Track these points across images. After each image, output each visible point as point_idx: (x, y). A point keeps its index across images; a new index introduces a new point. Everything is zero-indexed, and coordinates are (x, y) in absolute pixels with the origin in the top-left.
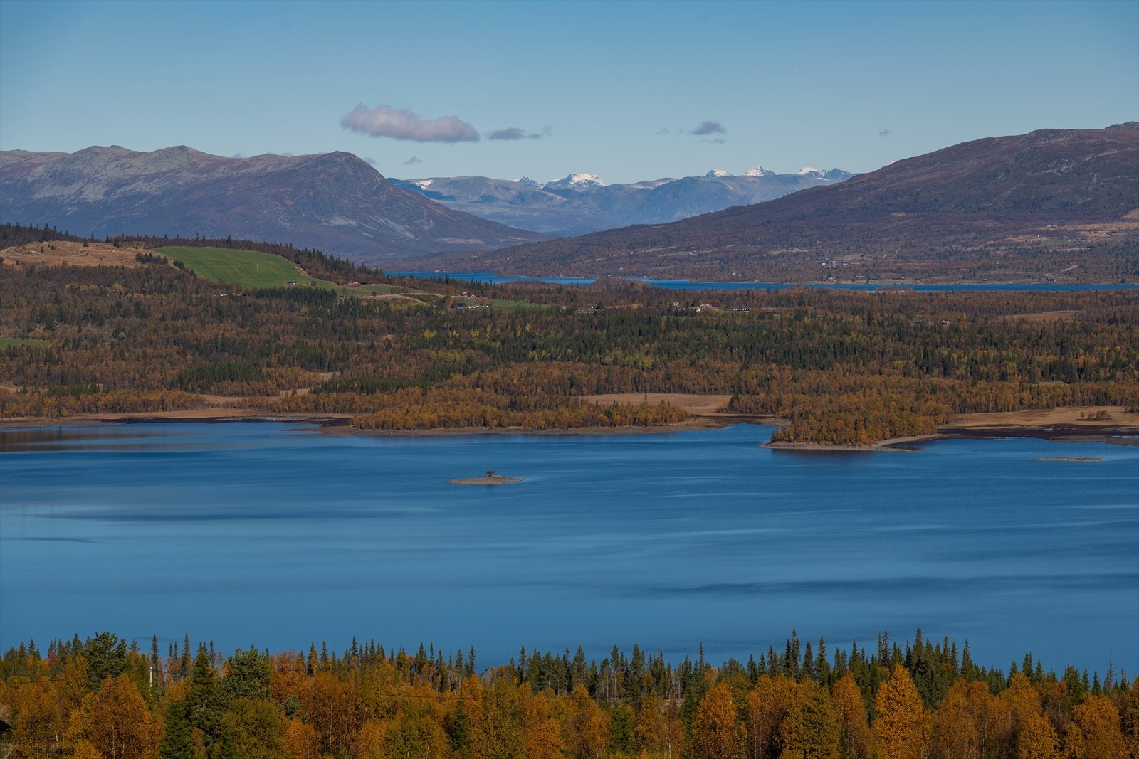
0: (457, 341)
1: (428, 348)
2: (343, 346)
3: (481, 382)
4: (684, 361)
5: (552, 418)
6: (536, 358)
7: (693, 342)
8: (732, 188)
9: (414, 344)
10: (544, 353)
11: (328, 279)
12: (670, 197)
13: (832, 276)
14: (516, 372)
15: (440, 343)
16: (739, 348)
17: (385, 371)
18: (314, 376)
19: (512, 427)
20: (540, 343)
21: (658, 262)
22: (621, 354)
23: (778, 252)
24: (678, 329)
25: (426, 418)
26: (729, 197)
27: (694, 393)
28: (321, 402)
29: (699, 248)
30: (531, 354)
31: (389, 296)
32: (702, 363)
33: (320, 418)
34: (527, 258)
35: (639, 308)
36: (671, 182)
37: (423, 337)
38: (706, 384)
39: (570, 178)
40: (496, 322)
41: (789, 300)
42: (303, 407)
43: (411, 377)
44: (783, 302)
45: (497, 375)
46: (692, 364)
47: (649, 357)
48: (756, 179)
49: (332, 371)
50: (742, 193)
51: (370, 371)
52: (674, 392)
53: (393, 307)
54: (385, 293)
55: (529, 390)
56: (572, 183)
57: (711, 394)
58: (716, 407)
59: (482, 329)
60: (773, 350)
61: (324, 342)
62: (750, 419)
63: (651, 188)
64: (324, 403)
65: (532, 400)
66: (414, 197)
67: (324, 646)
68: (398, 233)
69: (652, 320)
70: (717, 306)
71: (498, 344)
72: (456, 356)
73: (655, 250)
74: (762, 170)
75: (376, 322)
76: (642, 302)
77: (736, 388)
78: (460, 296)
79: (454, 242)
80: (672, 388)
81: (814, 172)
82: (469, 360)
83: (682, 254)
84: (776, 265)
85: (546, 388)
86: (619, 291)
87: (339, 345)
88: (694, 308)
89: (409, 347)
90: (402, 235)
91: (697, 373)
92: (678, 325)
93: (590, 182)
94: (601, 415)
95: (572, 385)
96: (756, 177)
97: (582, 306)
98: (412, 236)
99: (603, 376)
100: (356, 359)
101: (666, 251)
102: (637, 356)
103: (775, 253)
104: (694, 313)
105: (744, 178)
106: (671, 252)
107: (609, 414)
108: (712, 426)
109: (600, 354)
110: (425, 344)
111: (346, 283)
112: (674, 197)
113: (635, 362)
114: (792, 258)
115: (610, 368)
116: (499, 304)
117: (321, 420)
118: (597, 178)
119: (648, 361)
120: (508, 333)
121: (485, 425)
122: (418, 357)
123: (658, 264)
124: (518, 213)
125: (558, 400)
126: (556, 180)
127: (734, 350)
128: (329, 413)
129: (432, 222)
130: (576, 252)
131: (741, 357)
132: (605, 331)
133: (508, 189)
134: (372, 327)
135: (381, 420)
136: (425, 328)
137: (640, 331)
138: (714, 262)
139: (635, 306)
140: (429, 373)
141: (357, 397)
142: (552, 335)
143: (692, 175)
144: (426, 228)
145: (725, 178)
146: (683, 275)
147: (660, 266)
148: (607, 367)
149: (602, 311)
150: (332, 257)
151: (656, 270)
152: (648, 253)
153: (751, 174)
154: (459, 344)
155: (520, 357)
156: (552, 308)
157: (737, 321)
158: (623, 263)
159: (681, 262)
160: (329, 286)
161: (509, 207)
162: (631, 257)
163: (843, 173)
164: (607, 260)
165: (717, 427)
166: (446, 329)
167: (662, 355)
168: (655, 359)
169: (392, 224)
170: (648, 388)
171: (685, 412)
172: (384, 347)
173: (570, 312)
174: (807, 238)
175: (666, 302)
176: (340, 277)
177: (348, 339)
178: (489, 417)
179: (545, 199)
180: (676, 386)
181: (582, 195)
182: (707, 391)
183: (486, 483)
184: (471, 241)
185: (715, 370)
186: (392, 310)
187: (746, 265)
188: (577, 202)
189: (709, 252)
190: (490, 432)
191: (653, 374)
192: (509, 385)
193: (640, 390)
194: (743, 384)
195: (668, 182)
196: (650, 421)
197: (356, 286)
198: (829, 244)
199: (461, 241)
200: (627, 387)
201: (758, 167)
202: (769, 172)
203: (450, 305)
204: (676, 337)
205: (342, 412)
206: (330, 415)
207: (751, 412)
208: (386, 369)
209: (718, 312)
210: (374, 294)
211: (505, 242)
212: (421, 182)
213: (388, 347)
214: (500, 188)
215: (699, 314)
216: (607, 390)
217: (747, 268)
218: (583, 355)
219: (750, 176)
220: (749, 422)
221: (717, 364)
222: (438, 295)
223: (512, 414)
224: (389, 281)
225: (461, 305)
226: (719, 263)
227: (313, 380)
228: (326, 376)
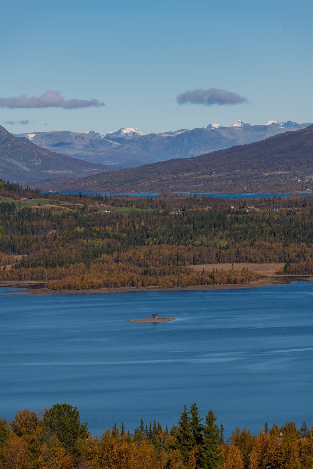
0: (98, 233)
1: (81, 238)
2: (26, 238)
3: (120, 259)
4: (246, 242)
5: (176, 280)
6: (151, 243)
7: (250, 231)
8: (225, 135)
9: (71, 236)
10: (155, 239)
11: (8, 196)
12: (186, 141)
13: (308, 188)
14: (141, 252)
15: (88, 235)
16: (279, 234)
17: (56, 253)
18: (12, 258)
19: (150, 287)
20: (151, 233)
21: (193, 182)
22: (205, 239)
23: (269, 174)
24: (238, 222)
25: (96, 282)
26: (223, 140)
27: (256, 262)
28: (23, 273)
29: (218, 172)
30: (147, 241)
31: (48, 206)
32: (258, 244)
33: (23, 284)
34: (107, 181)
35: (209, 210)
36: (186, 132)
37: (76, 231)
38: (263, 257)
39: (120, 131)
40: (122, 220)
41: (296, 203)
42: (11, 277)
43: (73, 256)
44: (293, 204)
45: (130, 254)
46: (252, 245)
47: (223, 240)
48: (240, 129)
49: (21, 254)
50: (231, 138)
51: (47, 254)
52: (243, 262)
53: (53, 213)
54: (46, 204)
55: (151, 263)
56: (122, 134)
57: (267, 263)
58: (275, 271)
59: (113, 225)
60: (302, 234)
61: (14, 236)
62: (299, 278)
63: (174, 136)
64: (25, 274)
65: (158, 269)
66: (29, 145)
67: (123, 425)
68: (19, 168)
69: (221, 217)
70: (259, 208)
71: (125, 235)
72: (99, 242)
73: (190, 174)
74: (242, 123)
75: (44, 223)
76: (211, 206)
77: (282, 259)
78: (93, 205)
79: (55, 173)
80: (241, 259)
81: (276, 123)
82: (109, 245)
83: (207, 176)
84: (269, 182)
85: (162, 261)
86: (187, 200)
87: (23, 238)
88: (245, 209)
89: (69, 238)
90: (21, 169)
91: (256, 250)
92: (237, 220)
93: (134, 133)
94: (207, 278)
95: (178, 259)
96: (239, 127)
97: (173, 210)
98: (28, 169)
99: (197, 253)
100: (36, 246)
101: (197, 175)
102: (215, 240)
103: (267, 174)
104: (245, 212)
105: (232, 128)
106: (200, 175)
107: (212, 277)
108: (277, 283)
109: (191, 239)
110: (78, 236)
111: (20, 199)
112: (188, 141)
113: (215, 244)
114: (278, 177)
115: (200, 248)
116: (120, 210)
117: (25, 285)
118: (138, 130)
119: (223, 243)
120: (130, 227)
121: (133, 285)
122: (75, 244)
123: (193, 183)
124: (90, 153)
125: (174, 269)
126: (112, 132)
127: (276, 235)
128: (29, 280)
129: (40, 160)
130: (139, 176)
131: (281, 239)
132: (192, 225)
133: (83, 139)
134: (42, 226)
135: (67, 284)
136: (76, 226)
137: (214, 225)
138: (229, 181)
139: (207, 209)
140: (85, 254)
141: (46, 270)
142: (158, 228)
143: (199, 127)
144: (37, 164)
145: (221, 128)
146: (211, 190)
147: (195, 184)
148: (199, 248)
149: (185, 212)
150: (8, 182)
151: (193, 187)
152: (185, 176)
153: (236, 125)
154: (101, 235)
155: (141, 243)
156: (154, 211)
157: (274, 217)
158: (171, 183)
159: (207, 181)
160: (10, 201)
161: (85, 150)
162: (175, 179)
163: (294, 124)
164: (160, 181)
165: (281, 283)
166: (90, 226)
167: (231, 239)
168: (228, 242)
169: (15, 162)
170: (226, 260)
171: (259, 275)
172: (53, 238)
173: (166, 213)
174: (286, 165)
175: (226, 206)
176: (15, 195)
177: (27, 233)
178: (135, 280)
179: (107, 144)
180: (243, 258)
181: (130, 141)
182: (264, 261)
183: (153, 321)
184: (65, 172)
185: (268, 247)
186: (53, 215)
187: (250, 182)
188: (127, 146)
189: (224, 174)
190: (137, 290)
191: (228, 251)
192: (138, 260)
193: (220, 261)
194: (287, 256)
195: (184, 132)
196: (239, 280)
197: (26, 200)
198: (301, 168)
199: (59, 172)
200: (213, 260)
201: (240, 121)
202: (247, 124)
203: (88, 211)
204: (238, 227)
205: (37, 280)
206: (29, 282)
207: (298, 274)
208: (57, 252)
209: (260, 212)
210: (39, 205)
211: (87, 172)
212: (29, 135)
213: (55, 238)
214: (78, 138)
215: (248, 213)
216: (200, 262)
217: (251, 184)
218: (181, 240)
219: (237, 127)
220: (299, 280)
221: (268, 244)
222: (79, 204)
223: (149, 279)
224: (46, 196)
225: (95, 211)
226: (232, 182)
227: (11, 260)
228: (19, 257)
